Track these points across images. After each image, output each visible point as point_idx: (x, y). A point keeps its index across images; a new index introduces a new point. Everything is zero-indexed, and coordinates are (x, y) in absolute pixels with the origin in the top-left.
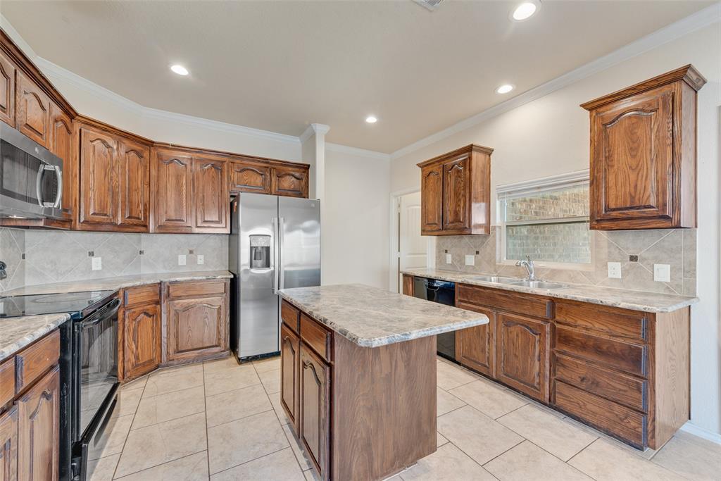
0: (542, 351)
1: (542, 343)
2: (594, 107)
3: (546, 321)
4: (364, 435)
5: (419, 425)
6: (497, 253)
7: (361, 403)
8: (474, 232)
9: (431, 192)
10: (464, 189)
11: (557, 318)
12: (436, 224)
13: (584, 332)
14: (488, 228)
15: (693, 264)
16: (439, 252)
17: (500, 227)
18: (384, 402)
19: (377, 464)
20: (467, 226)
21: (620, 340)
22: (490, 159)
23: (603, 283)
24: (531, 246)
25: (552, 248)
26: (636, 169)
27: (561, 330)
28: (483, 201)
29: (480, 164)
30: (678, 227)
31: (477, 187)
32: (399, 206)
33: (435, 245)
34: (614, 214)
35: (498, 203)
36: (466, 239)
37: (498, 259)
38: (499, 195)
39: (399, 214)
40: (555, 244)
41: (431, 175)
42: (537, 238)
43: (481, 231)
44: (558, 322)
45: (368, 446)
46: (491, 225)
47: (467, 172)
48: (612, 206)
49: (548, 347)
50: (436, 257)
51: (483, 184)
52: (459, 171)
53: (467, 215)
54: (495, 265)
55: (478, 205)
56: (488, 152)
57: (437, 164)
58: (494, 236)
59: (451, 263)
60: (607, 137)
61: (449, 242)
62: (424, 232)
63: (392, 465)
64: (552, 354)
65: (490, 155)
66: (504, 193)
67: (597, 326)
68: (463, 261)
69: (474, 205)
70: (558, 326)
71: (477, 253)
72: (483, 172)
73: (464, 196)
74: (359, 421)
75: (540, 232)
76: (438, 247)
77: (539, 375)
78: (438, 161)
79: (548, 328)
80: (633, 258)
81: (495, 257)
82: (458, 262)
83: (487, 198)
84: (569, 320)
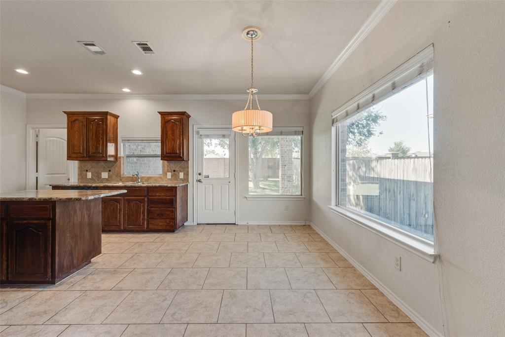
0: (144, 210)
1: (144, 206)
2: (163, 114)
3: (145, 196)
4: (70, 248)
5: (94, 243)
6: (122, 170)
7: (68, 234)
8: (109, 159)
9: (77, 133)
10: (103, 135)
11: (150, 194)
12: (80, 153)
13: (158, 197)
14: (116, 157)
15: (188, 172)
16: (81, 171)
17: (123, 157)
18: (78, 233)
19: (75, 261)
20: (105, 156)
21: (168, 197)
22: (117, 120)
23: (166, 181)
24: (138, 167)
25: (148, 168)
26: (174, 140)
27: (151, 199)
28: (114, 143)
29: (112, 123)
30: (183, 160)
31: (110, 135)
32: (37, 136)
33: (77, 166)
34: (168, 155)
35: (122, 144)
36: (102, 163)
37: (122, 173)
38: (122, 140)
39: (37, 142)
40: (149, 167)
41: (77, 122)
42: (141, 163)
43: (112, 159)
44: (150, 196)
45: (71, 254)
46: (118, 156)
47: (105, 126)
48: (168, 152)
49: (146, 207)
50: (78, 175)
51: (113, 133)
52: (98, 124)
53: (105, 149)
54: (120, 176)
55: (111, 144)
56: (117, 117)
57: (82, 115)
58: (120, 162)
59: (90, 177)
60: (166, 127)
61: (89, 165)
62: (69, 158)
63: (82, 260)
64: (148, 209)
65: (117, 119)
66: (125, 140)
67: (163, 194)
68: (100, 176)
69: (108, 144)
70: (150, 197)
71: (110, 171)
72: (113, 127)
73: (103, 139)
74: (67, 242)
75: (143, 161)
76: (80, 168)
77: (143, 220)
78: (82, 114)
79: (146, 199)
80: (174, 171)
81: (120, 173)
82: (96, 177)
83: (115, 141)
84: (154, 194)
